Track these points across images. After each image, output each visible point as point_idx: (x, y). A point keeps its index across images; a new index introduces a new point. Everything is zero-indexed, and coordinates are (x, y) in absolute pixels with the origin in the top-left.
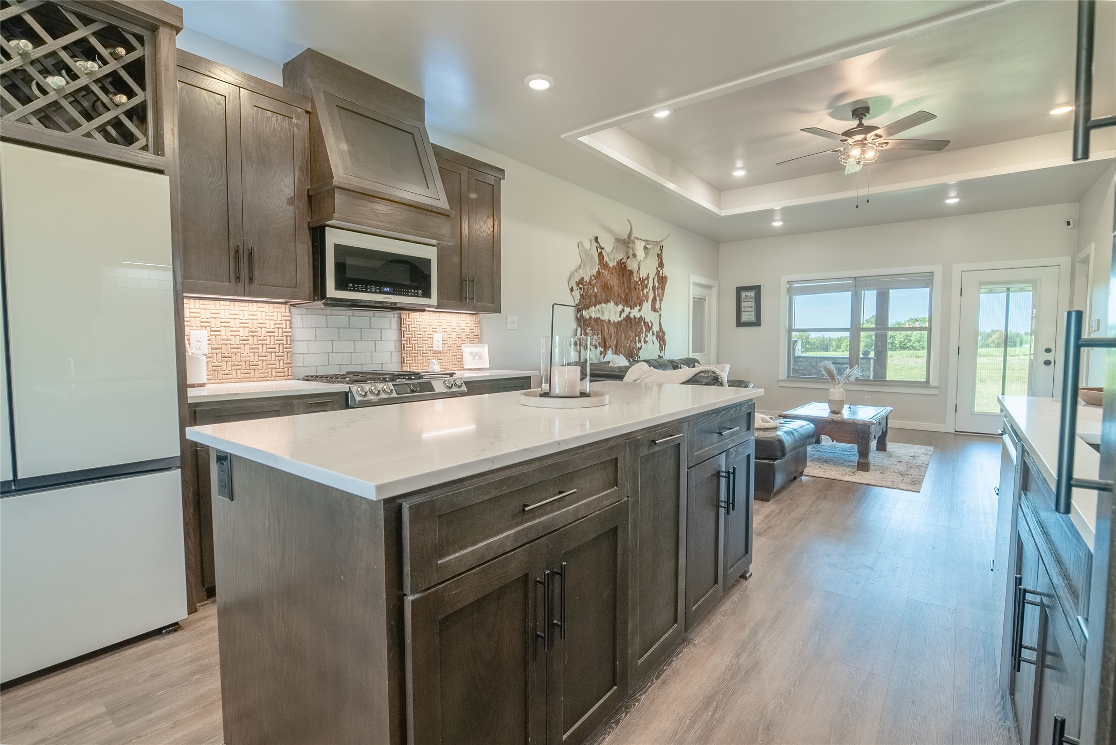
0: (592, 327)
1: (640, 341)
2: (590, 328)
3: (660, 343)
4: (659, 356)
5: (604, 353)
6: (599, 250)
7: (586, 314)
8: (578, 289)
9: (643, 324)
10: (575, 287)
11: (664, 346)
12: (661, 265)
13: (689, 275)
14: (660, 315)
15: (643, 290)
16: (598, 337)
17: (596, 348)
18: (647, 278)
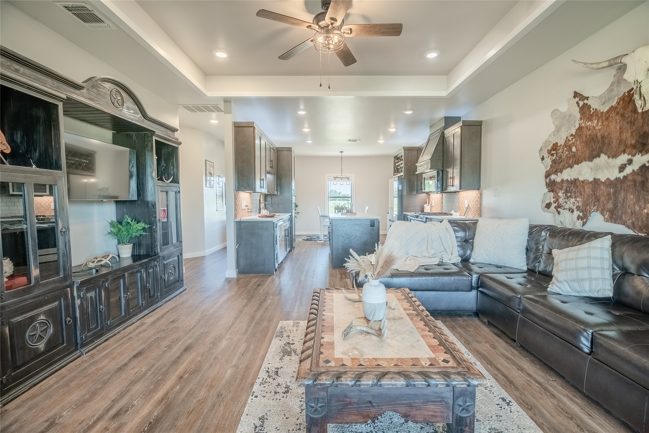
0: (565, 190)
2: (563, 191)
5: (584, 218)
6: (581, 103)
7: (557, 178)
8: (549, 156)
10: (546, 155)
16: (576, 200)
17: (572, 212)
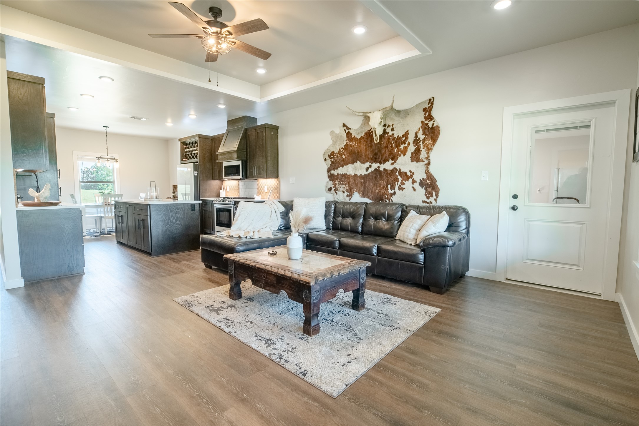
0: (339, 180)
1: (393, 187)
3: (426, 189)
4: (424, 202)
9: (397, 174)
11: (434, 193)
12: (430, 118)
13: (503, 108)
14: (429, 164)
15: (398, 146)
18: (406, 135)
